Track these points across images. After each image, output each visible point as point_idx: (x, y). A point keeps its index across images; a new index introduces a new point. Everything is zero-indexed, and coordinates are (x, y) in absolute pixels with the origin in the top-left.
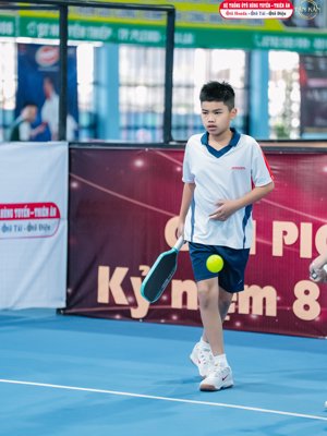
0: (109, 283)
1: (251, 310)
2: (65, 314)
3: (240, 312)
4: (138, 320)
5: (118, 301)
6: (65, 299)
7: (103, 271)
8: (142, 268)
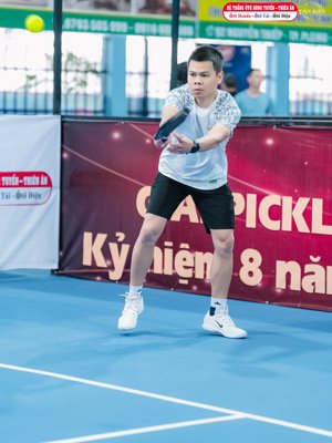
0: (91, 248)
1: (205, 275)
2: (58, 275)
3: (197, 276)
4: (114, 281)
5: (99, 265)
6: (57, 261)
7: (87, 236)
8: (118, 234)
